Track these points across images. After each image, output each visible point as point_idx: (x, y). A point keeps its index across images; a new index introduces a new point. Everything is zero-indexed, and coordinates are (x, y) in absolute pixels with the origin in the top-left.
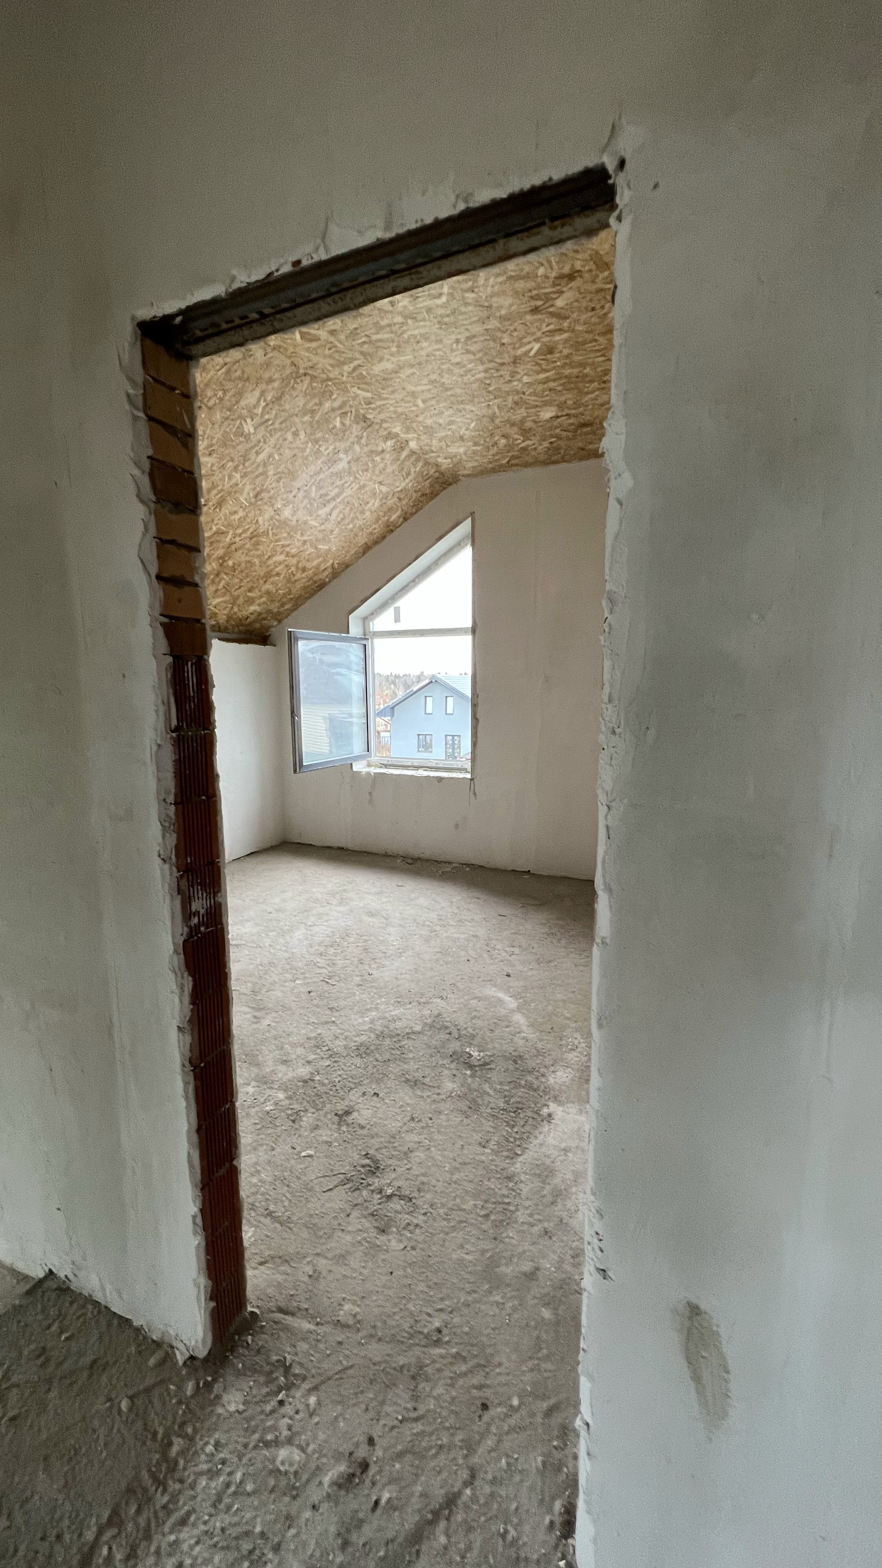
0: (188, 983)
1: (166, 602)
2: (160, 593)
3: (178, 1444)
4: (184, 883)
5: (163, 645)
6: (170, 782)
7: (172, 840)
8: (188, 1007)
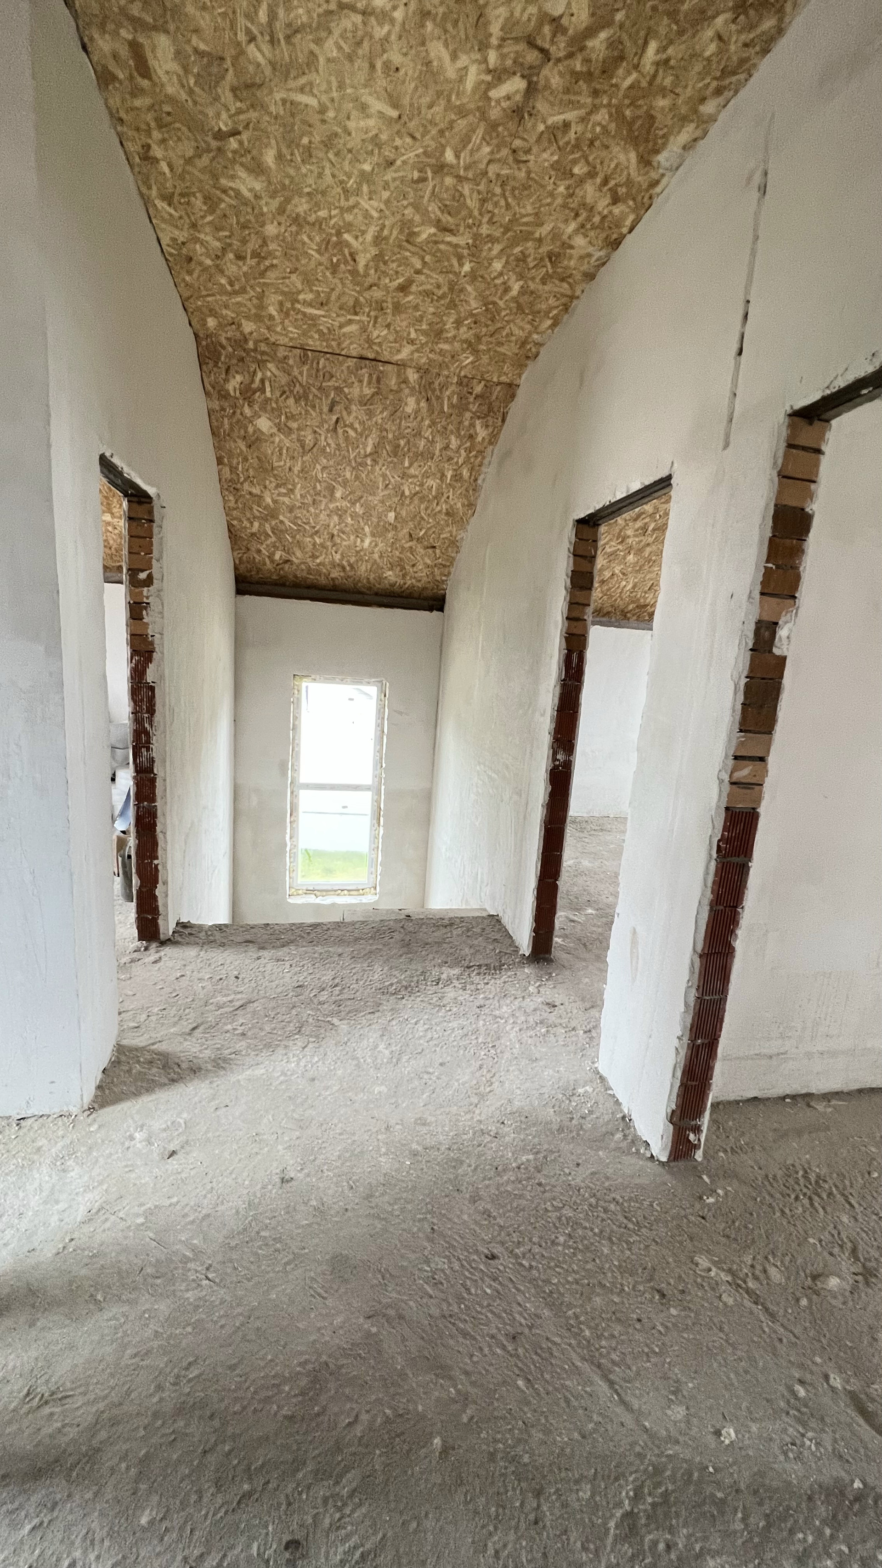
0: (550, 789)
1: (569, 628)
2: (566, 624)
3: (507, 967)
4: (555, 745)
5: (564, 645)
6: (557, 701)
7: (553, 726)
8: (547, 798)
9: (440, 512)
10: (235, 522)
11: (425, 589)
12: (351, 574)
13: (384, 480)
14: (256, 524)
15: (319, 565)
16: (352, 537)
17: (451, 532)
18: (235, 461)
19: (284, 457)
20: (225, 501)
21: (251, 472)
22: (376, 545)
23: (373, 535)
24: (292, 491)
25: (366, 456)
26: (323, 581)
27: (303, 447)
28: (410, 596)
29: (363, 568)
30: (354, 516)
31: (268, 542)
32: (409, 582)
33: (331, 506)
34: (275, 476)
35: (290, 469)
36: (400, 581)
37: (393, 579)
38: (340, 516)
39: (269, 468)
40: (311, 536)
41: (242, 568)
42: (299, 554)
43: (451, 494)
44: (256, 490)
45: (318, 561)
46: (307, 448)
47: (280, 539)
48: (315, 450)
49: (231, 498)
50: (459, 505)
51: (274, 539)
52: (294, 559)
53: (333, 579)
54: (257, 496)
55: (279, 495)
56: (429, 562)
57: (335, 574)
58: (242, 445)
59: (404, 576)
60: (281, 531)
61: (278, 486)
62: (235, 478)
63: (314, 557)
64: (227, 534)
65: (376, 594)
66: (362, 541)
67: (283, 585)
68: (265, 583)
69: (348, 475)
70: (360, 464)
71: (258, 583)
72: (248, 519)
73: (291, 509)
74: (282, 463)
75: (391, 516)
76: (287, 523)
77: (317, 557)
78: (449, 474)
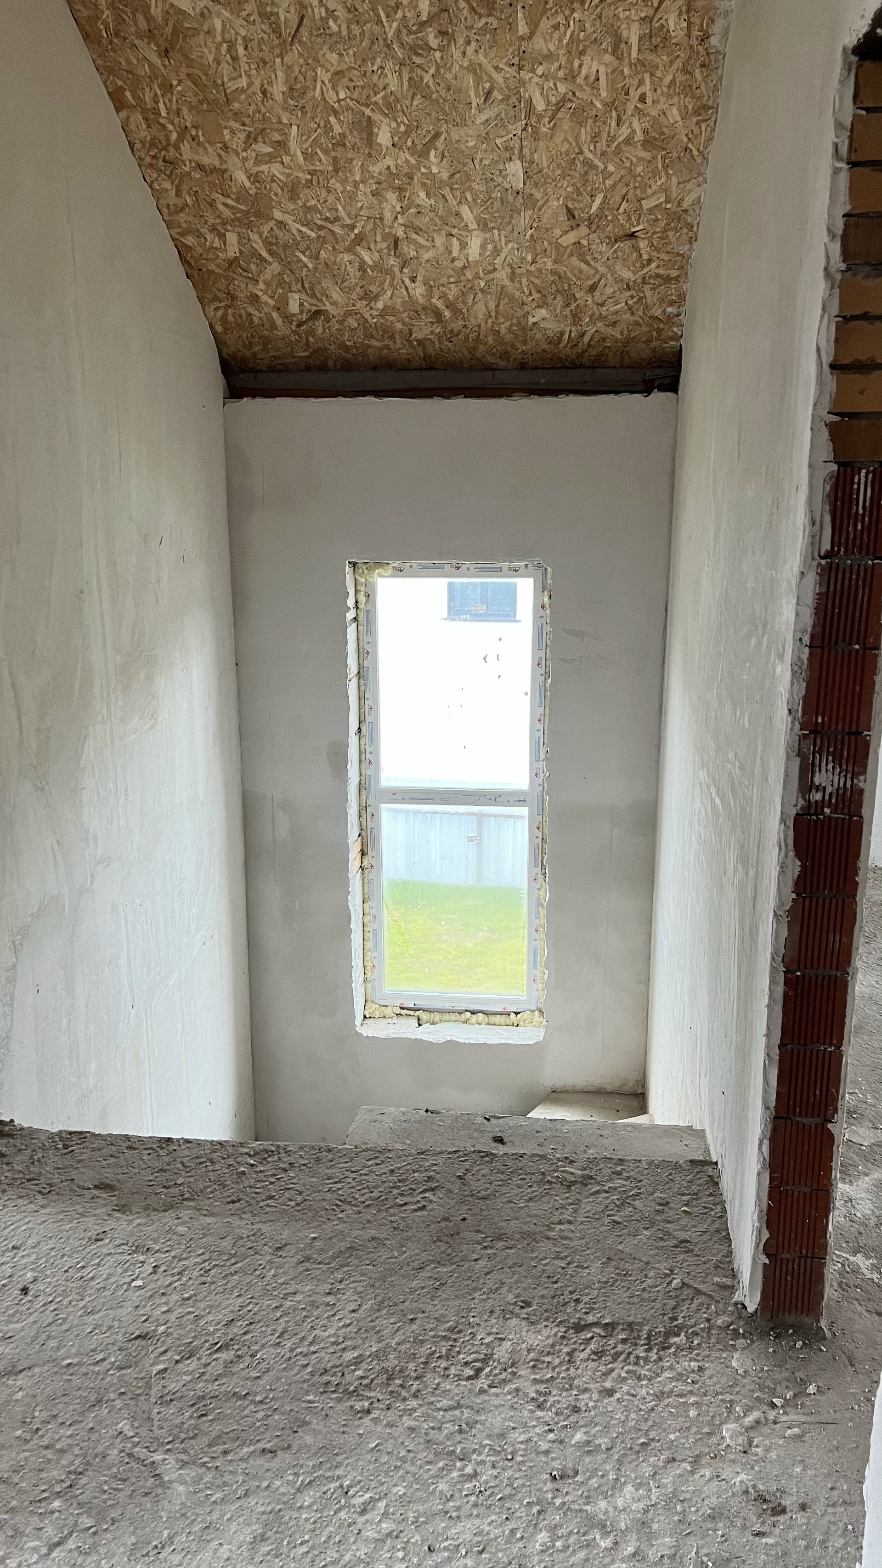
0: (795, 867)
3: (681, 1339)
4: (808, 745)
5: (826, 450)
6: (808, 620)
7: (801, 689)
9: (628, 141)
10: (190, 240)
11: (628, 342)
12: (457, 325)
13: (478, 82)
14: (232, 238)
15: (383, 313)
16: (440, 240)
17: (665, 190)
18: (148, 97)
19: (244, 67)
20: (158, 195)
21: (188, 118)
22: (497, 251)
23: (484, 226)
24: (281, 145)
25: (422, 25)
26: (400, 349)
27: (276, 30)
28: (598, 363)
29: (480, 310)
30: (432, 186)
31: (267, 275)
32: (591, 330)
33: (376, 169)
34: (236, 115)
35: (264, 93)
36: (570, 330)
37: (552, 327)
38: (400, 190)
39: (222, 99)
40: (350, 250)
41: (233, 344)
42: (336, 294)
43: (647, 88)
44: (209, 159)
45: (380, 305)
46: (287, 32)
47: (287, 265)
48: (304, 33)
49: (167, 185)
50: (674, 114)
51: (276, 267)
52: (328, 307)
53: (420, 342)
54: (214, 170)
55: (258, 161)
56: (627, 275)
57: (424, 330)
58: (150, 52)
59: (576, 317)
60: (286, 247)
61: (251, 139)
62: (161, 136)
63: (369, 297)
64: (179, 270)
65: (522, 366)
66: (464, 246)
67: (323, 368)
68: (286, 369)
69: (392, 82)
70: (414, 50)
71: (272, 369)
72: (213, 229)
73: (293, 191)
74: (243, 82)
75: (515, 168)
76: (295, 227)
77: (376, 298)
78: (633, 34)
